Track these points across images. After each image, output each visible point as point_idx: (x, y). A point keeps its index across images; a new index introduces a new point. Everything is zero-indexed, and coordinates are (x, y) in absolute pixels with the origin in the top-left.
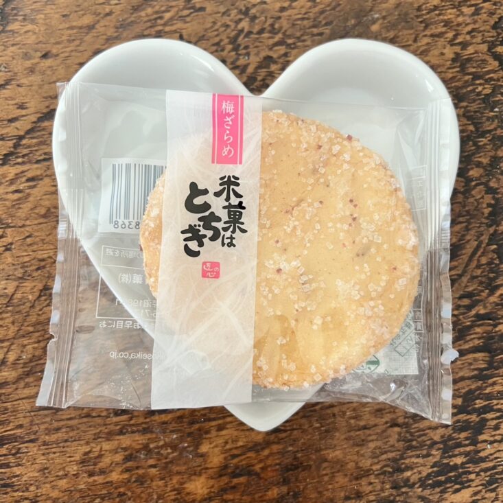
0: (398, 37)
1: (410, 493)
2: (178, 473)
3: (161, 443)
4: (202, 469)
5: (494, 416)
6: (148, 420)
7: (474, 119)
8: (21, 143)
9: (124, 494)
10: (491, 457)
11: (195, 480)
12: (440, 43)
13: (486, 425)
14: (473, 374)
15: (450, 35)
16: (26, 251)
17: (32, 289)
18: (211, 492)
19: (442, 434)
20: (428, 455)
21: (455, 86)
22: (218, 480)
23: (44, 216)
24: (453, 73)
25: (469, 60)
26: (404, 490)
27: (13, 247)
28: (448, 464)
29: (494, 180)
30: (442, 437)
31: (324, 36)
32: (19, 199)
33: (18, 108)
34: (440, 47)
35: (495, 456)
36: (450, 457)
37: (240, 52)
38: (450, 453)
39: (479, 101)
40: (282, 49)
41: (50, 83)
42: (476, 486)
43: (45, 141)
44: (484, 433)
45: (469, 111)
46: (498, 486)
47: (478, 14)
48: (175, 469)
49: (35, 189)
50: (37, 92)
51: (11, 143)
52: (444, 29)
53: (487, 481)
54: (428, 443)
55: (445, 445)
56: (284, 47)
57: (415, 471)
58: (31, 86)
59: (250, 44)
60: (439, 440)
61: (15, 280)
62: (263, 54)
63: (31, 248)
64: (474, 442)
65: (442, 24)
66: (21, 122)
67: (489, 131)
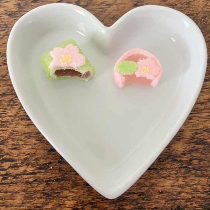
49: (109, 8)
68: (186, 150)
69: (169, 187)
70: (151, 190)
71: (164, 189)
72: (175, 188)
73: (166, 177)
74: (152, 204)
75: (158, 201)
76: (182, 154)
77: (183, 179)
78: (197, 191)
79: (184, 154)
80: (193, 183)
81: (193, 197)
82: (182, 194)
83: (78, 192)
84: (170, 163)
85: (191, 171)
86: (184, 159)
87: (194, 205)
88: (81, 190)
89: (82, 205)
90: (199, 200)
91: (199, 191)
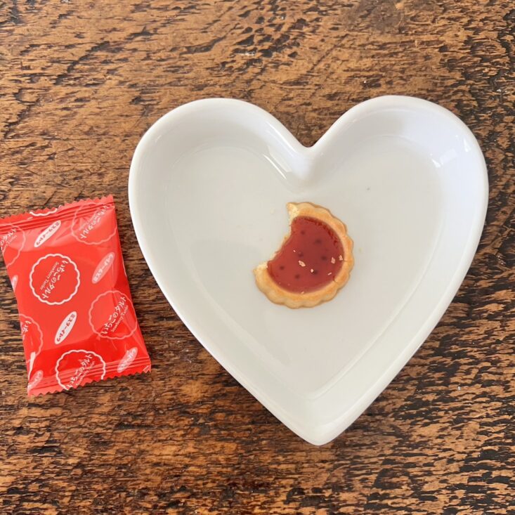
0: (419, 16)
1: (383, 422)
2: (177, 375)
3: (166, 346)
4: (199, 375)
5: (467, 362)
6: (156, 324)
7: (479, 96)
8: (75, 67)
9: (126, 389)
10: (460, 398)
11: (191, 384)
12: (455, 26)
13: (459, 369)
14: (452, 321)
15: (465, 20)
16: (67, 161)
17: (67, 195)
18: (204, 396)
19: (418, 372)
20: (404, 389)
21: (465, 65)
22: (213, 386)
23: (87, 133)
24: (464, 53)
25: (480, 44)
26: (378, 417)
27: (56, 156)
28: (421, 399)
29: (490, 151)
30: (418, 374)
31: (353, 7)
32: (66, 116)
33: (76, 37)
34: (455, 29)
35: (464, 397)
36: (423, 393)
37: (277, 13)
38: (424, 390)
39: (485, 81)
40: (315, 15)
41: (107, 19)
42: (444, 423)
43: (96, 68)
44: (455, 376)
45: (475, 89)
46: (463, 426)
47: (492, 5)
48: (175, 371)
49: (82, 109)
50: (94, 24)
51: (66, 67)
52: (460, 15)
53: (454, 420)
54: (405, 378)
55: (420, 382)
56: (317, 13)
57: (390, 402)
58: (90, 19)
59: (286, 6)
60: (414, 377)
61: (53, 185)
62: (298, 17)
63: (72, 160)
64: (447, 383)
65: (459, 10)
66: (77, 49)
67: (490, 109)
68: (206, 395)
69: (170, 457)
70: (139, 460)
71: (162, 459)
72: (180, 458)
73: (166, 440)
74: (139, 482)
75: (150, 477)
76: (199, 403)
77: (195, 444)
78: (217, 463)
79: (203, 403)
80: (212, 451)
81: (209, 473)
82: (191, 469)
83: (18, 463)
84: (176, 417)
85: (210, 430)
86: (200, 411)
87: (210, 485)
88: (22, 460)
89: (24, 484)
90: (219, 478)
91: (221, 464)
